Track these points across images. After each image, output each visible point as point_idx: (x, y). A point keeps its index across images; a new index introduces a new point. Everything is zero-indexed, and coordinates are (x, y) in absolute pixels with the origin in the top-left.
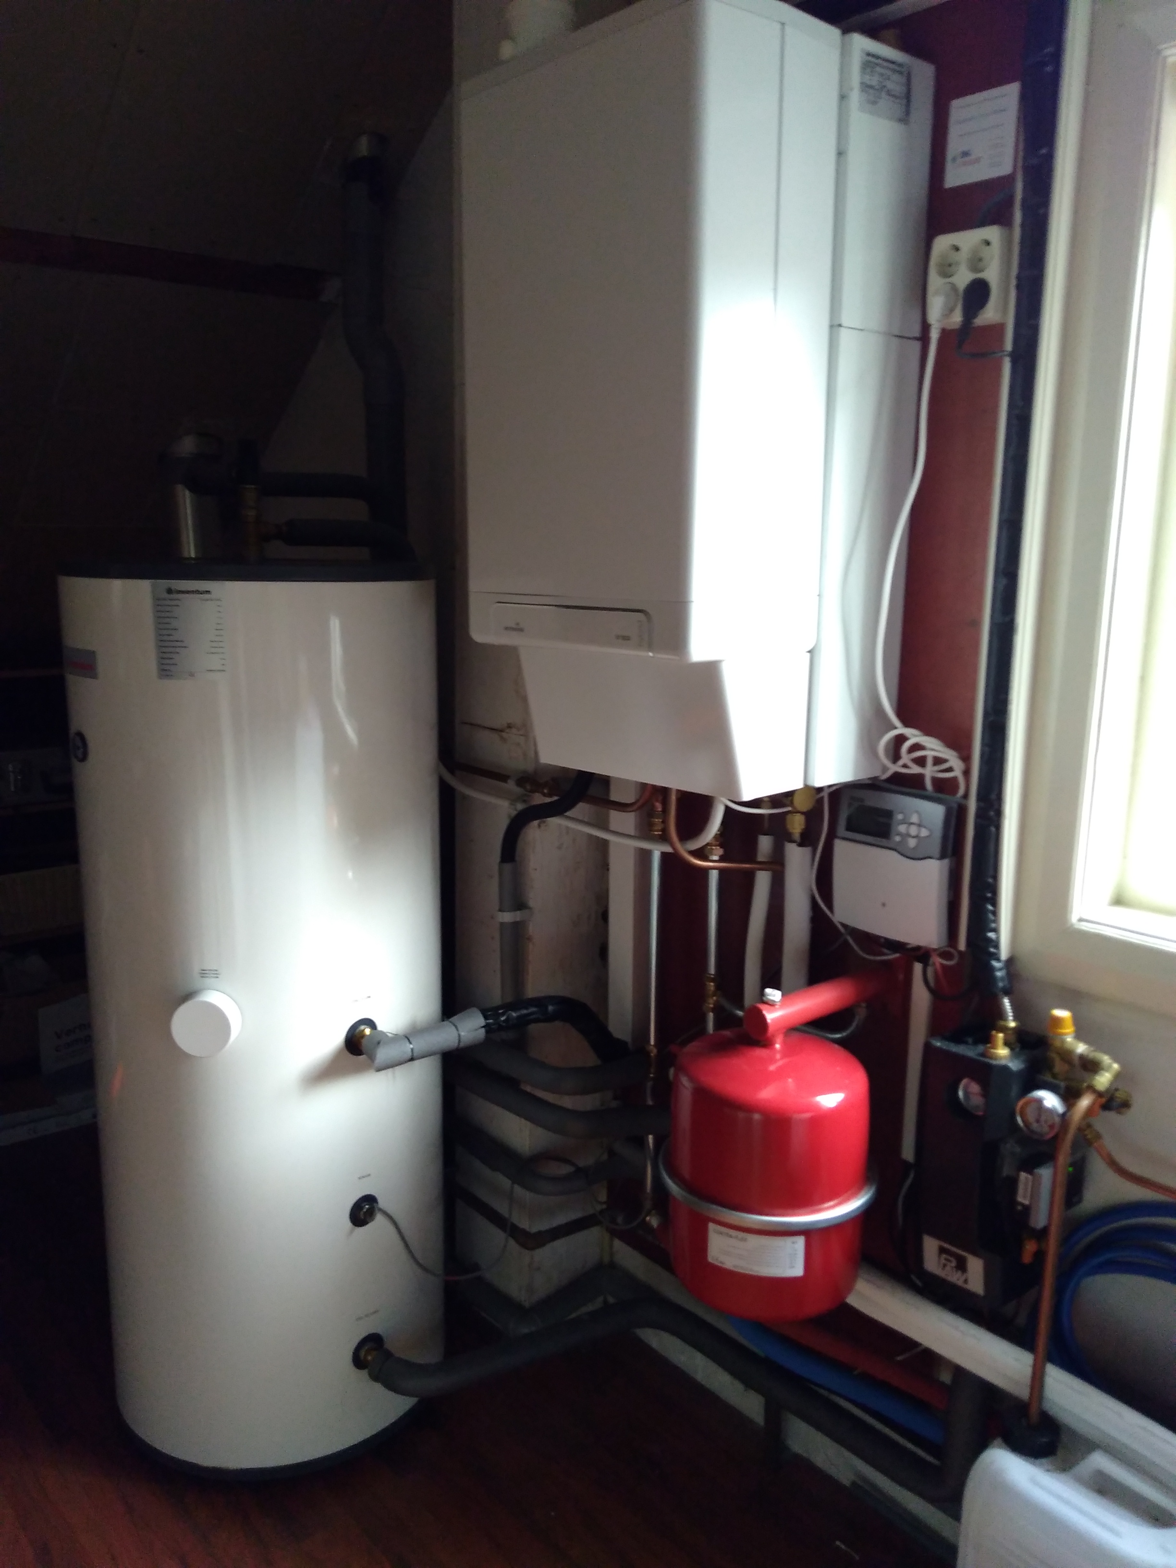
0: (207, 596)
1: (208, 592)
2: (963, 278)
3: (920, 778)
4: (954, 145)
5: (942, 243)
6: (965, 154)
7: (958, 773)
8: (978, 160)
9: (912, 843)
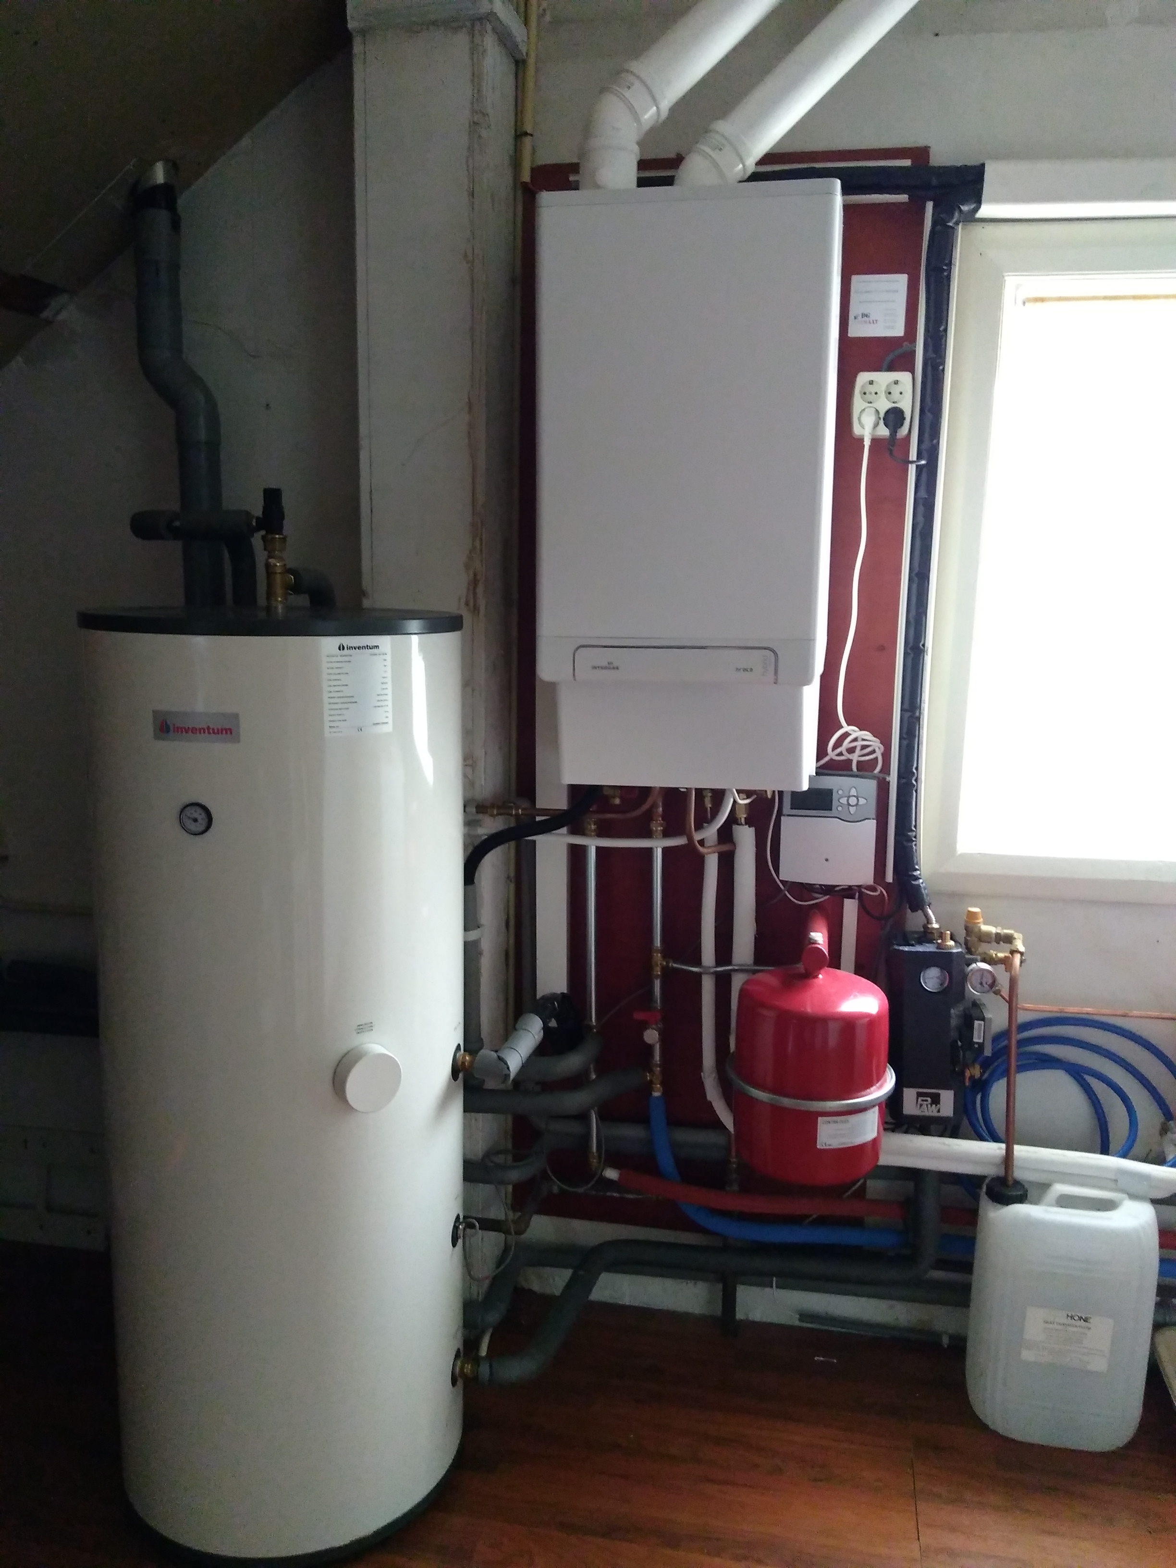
0: (375, 651)
1: (377, 647)
2: (884, 405)
3: (850, 761)
4: (855, 309)
5: (863, 378)
6: (865, 315)
7: (879, 754)
8: (875, 322)
9: (852, 810)
